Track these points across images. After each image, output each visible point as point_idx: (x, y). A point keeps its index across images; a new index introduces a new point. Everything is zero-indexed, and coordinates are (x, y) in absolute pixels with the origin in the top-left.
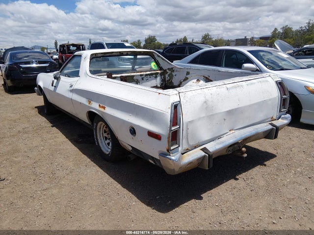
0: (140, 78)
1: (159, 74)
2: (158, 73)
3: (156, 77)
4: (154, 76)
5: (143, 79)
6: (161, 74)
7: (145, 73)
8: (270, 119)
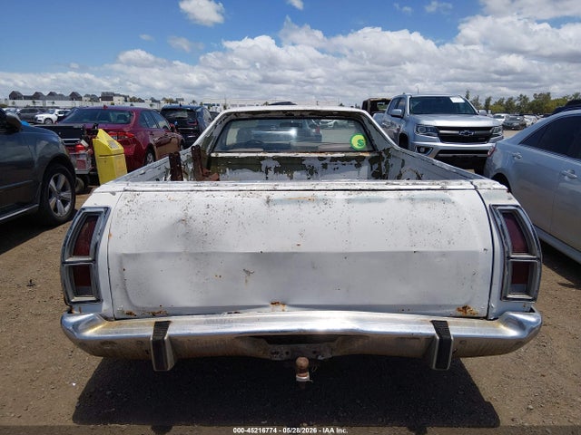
0: (318, 164)
1: (366, 161)
2: (364, 157)
3: (358, 166)
4: (354, 162)
5: (325, 166)
6: (372, 161)
7: (329, 155)
8: (453, 311)
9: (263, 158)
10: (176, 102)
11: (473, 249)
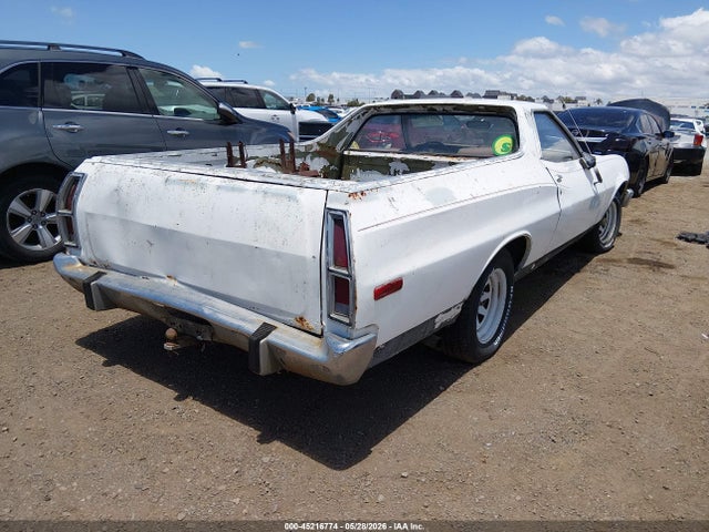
8: (292, 320)
9: (391, 160)
10: (575, 102)
11: (302, 255)
